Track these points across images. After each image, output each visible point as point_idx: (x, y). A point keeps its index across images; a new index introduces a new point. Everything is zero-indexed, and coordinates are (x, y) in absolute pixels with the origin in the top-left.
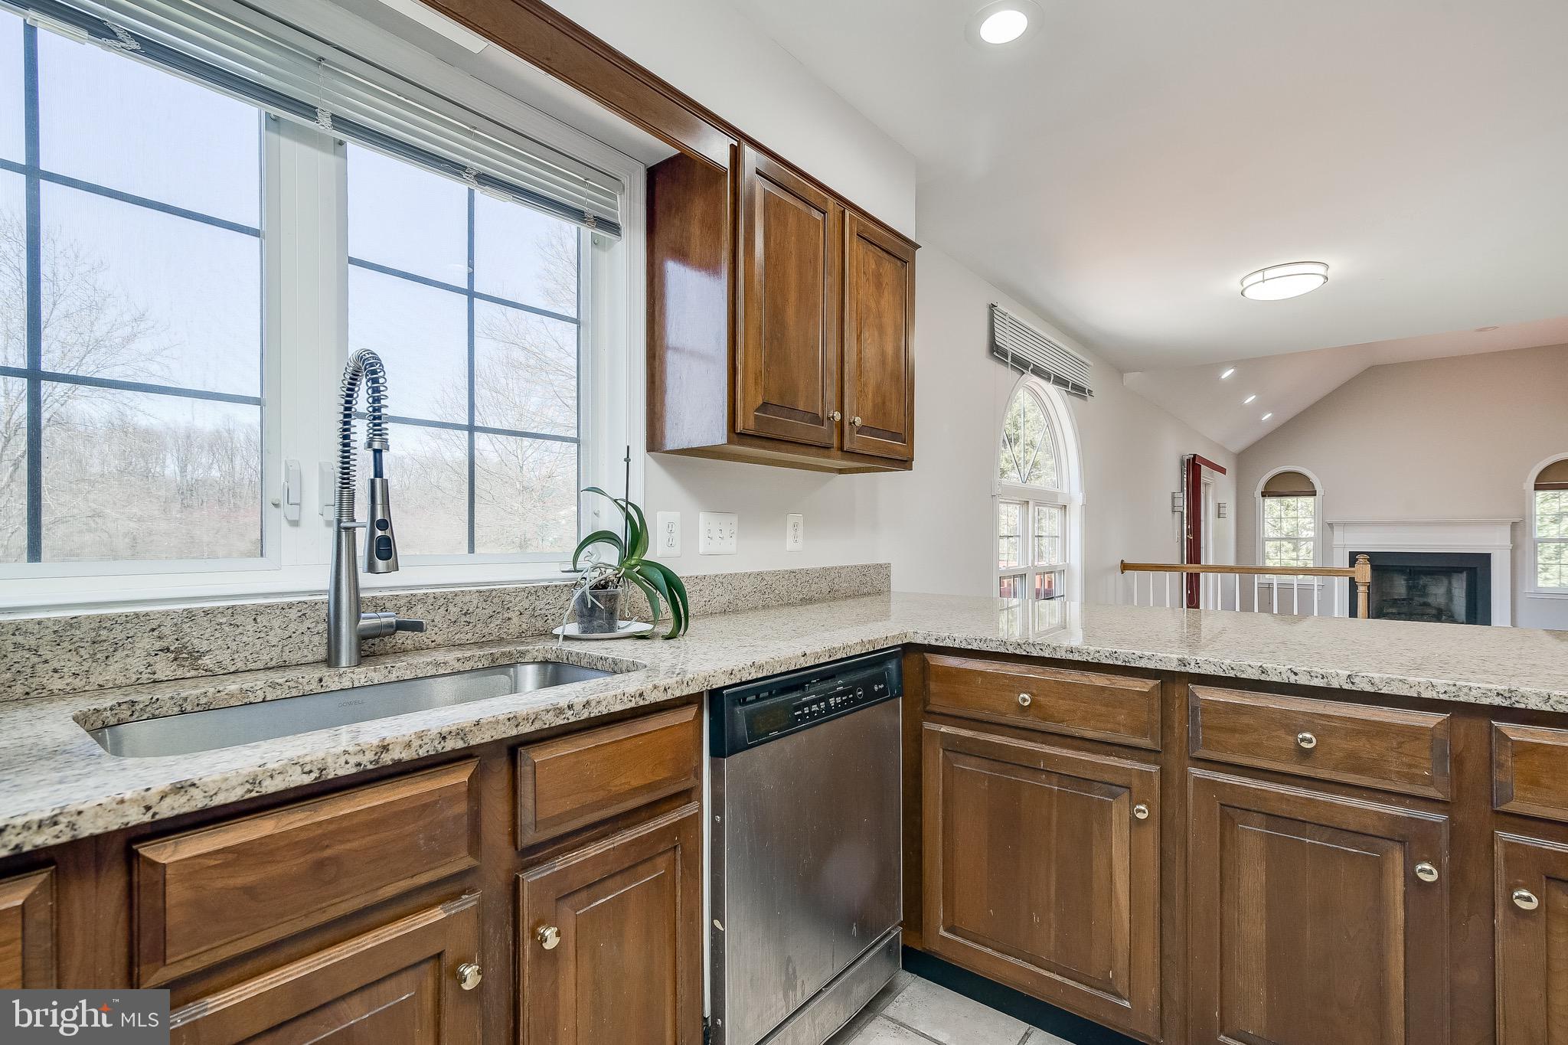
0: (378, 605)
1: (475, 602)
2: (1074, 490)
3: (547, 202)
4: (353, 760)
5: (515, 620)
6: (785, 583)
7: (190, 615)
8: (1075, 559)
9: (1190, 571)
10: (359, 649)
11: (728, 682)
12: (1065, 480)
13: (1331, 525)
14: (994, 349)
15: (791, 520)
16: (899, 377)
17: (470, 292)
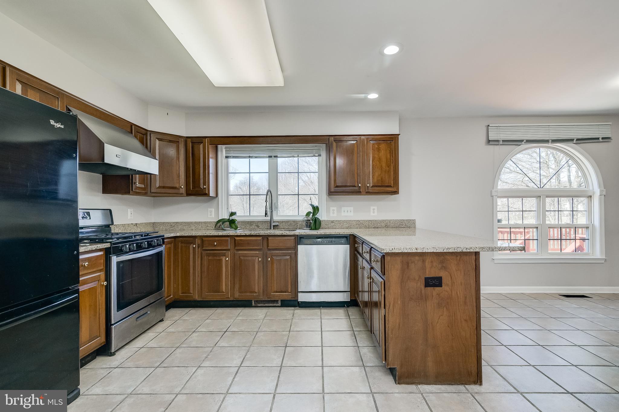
3: (309, 153)
8: (597, 222)
11: (299, 234)
12: (589, 184)
14: (489, 142)
15: (372, 208)
16: (389, 171)
17: (298, 172)
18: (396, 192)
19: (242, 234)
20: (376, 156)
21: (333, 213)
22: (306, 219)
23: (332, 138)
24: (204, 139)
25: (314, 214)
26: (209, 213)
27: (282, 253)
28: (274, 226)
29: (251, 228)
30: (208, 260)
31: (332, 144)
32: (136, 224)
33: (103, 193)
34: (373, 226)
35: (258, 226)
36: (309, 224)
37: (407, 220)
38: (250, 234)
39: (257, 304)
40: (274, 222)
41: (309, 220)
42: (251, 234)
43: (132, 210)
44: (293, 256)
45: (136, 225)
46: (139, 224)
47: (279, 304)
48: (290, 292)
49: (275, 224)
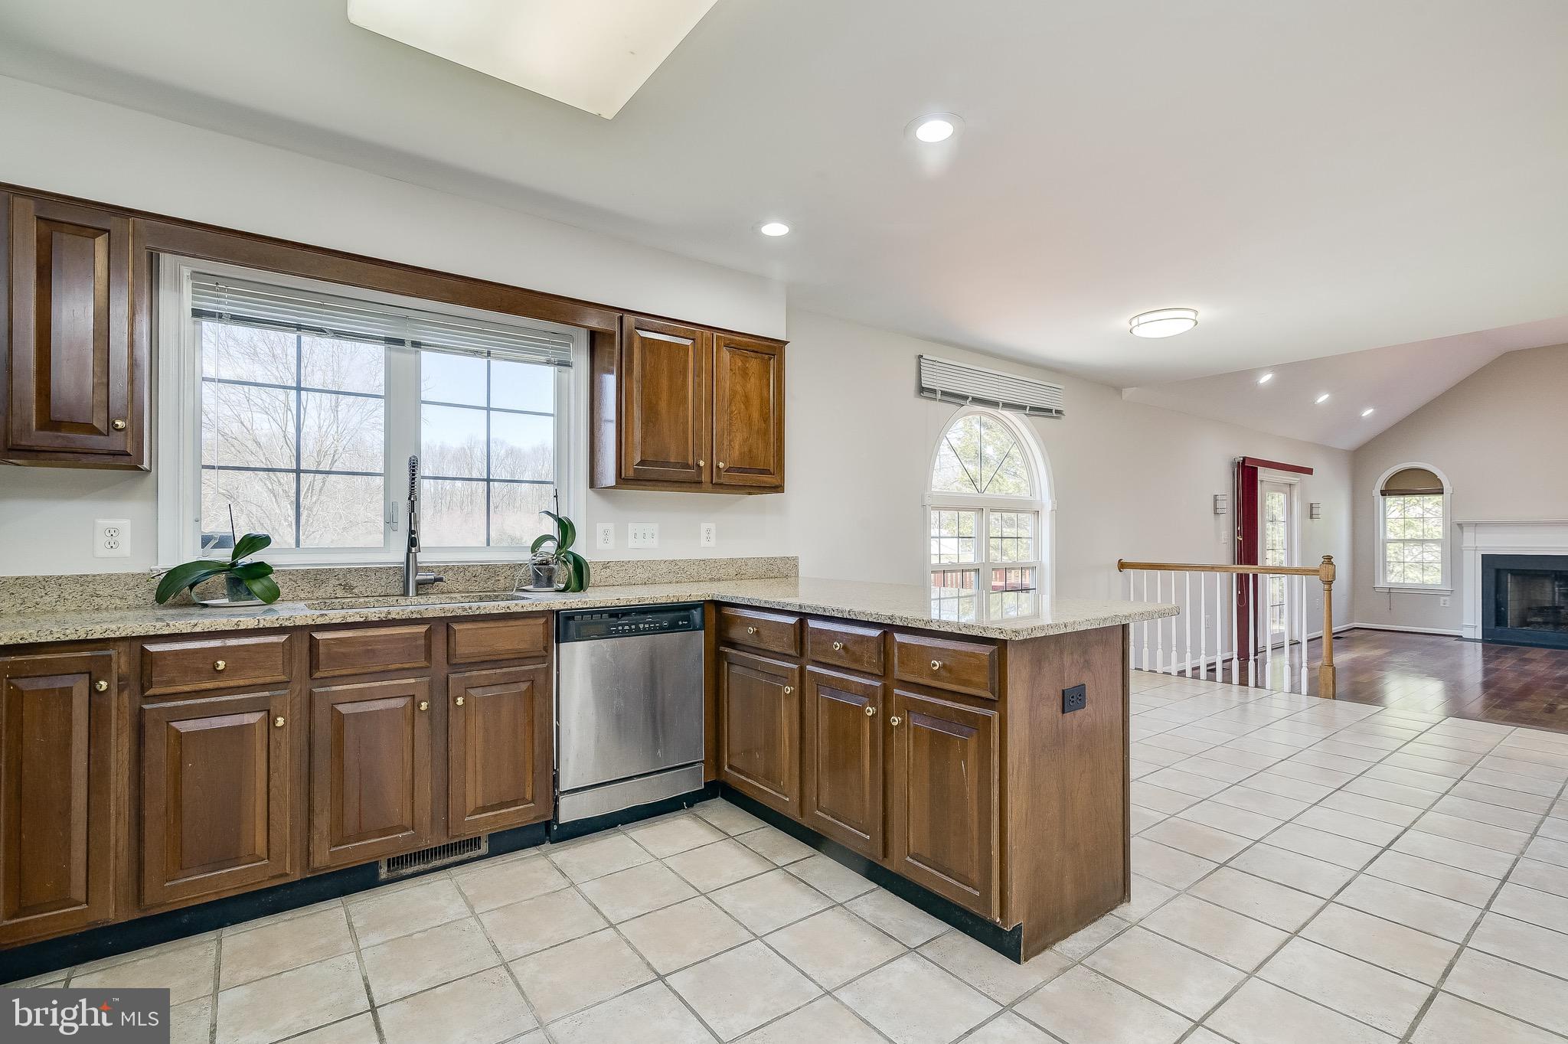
0: (429, 569)
1: (479, 571)
2: (1045, 499)
3: (533, 350)
4: (377, 616)
5: (502, 581)
6: (696, 567)
7: (350, 570)
8: (1046, 558)
9: (1241, 572)
10: (417, 590)
11: (562, 608)
12: (1037, 489)
13: (1460, 525)
14: (922, 390)
15: (704, 526)
16: (766, 432)
17: (488, 409)
18: (778, 488)
19: (350, 620)
20: (739, 388)
21: (606, 540)
22: (532, 557)
23: (632, 319)
26: (103, 541)
27: (505, 673)
28: (420, 584)
29: (320, 593)
31: (630, 336)
34: (710, 576)
36: (546, 574)
37: (782, 559)
38: (383, 615)
39: (396, 870)
41: (547, 563)
42: (390, 617)
44: (541, 679)
47: (484, 848)
48: (528, 800)
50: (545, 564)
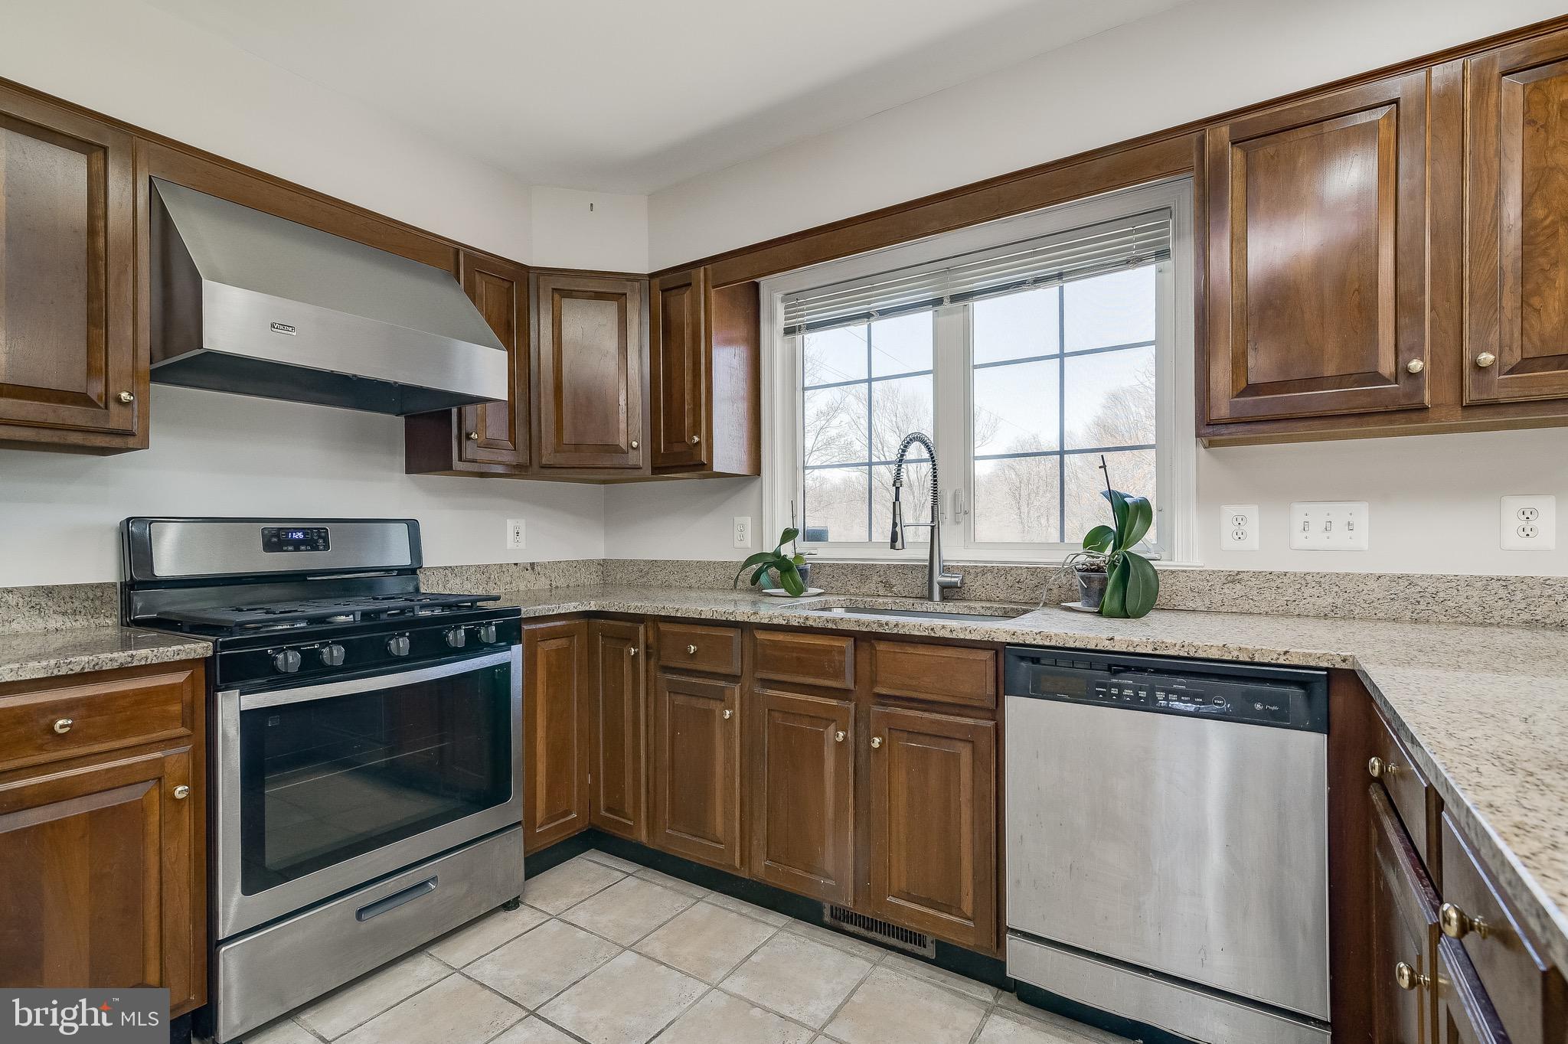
11: (1009, 640)
15: (1514, 505)
17: (1062, 356)
19: (775, 621)
21: (1241, 535)
22: (1082, 558)
23: (1224, 130)
24: (693, 271)
25: (1122, 538)
26: (737, 534)
27: (933, 721)
28: (944, 587)
30: (674, 707)
31: (1220, 162)
32: (532, 565)
33: (408, 472)
34: (1526, 617)
35: (888, 585)
36: (1096, 586)
40: (946, 570)
41: (1099, 569)
42: (807, 623)
43: (521, 523)
44: (986, 743)
45: (533, 569)
46: (544, 566)
47: (930, 952)
48: (969, 914)
49: (949, 579)
50: (1097, 571)
